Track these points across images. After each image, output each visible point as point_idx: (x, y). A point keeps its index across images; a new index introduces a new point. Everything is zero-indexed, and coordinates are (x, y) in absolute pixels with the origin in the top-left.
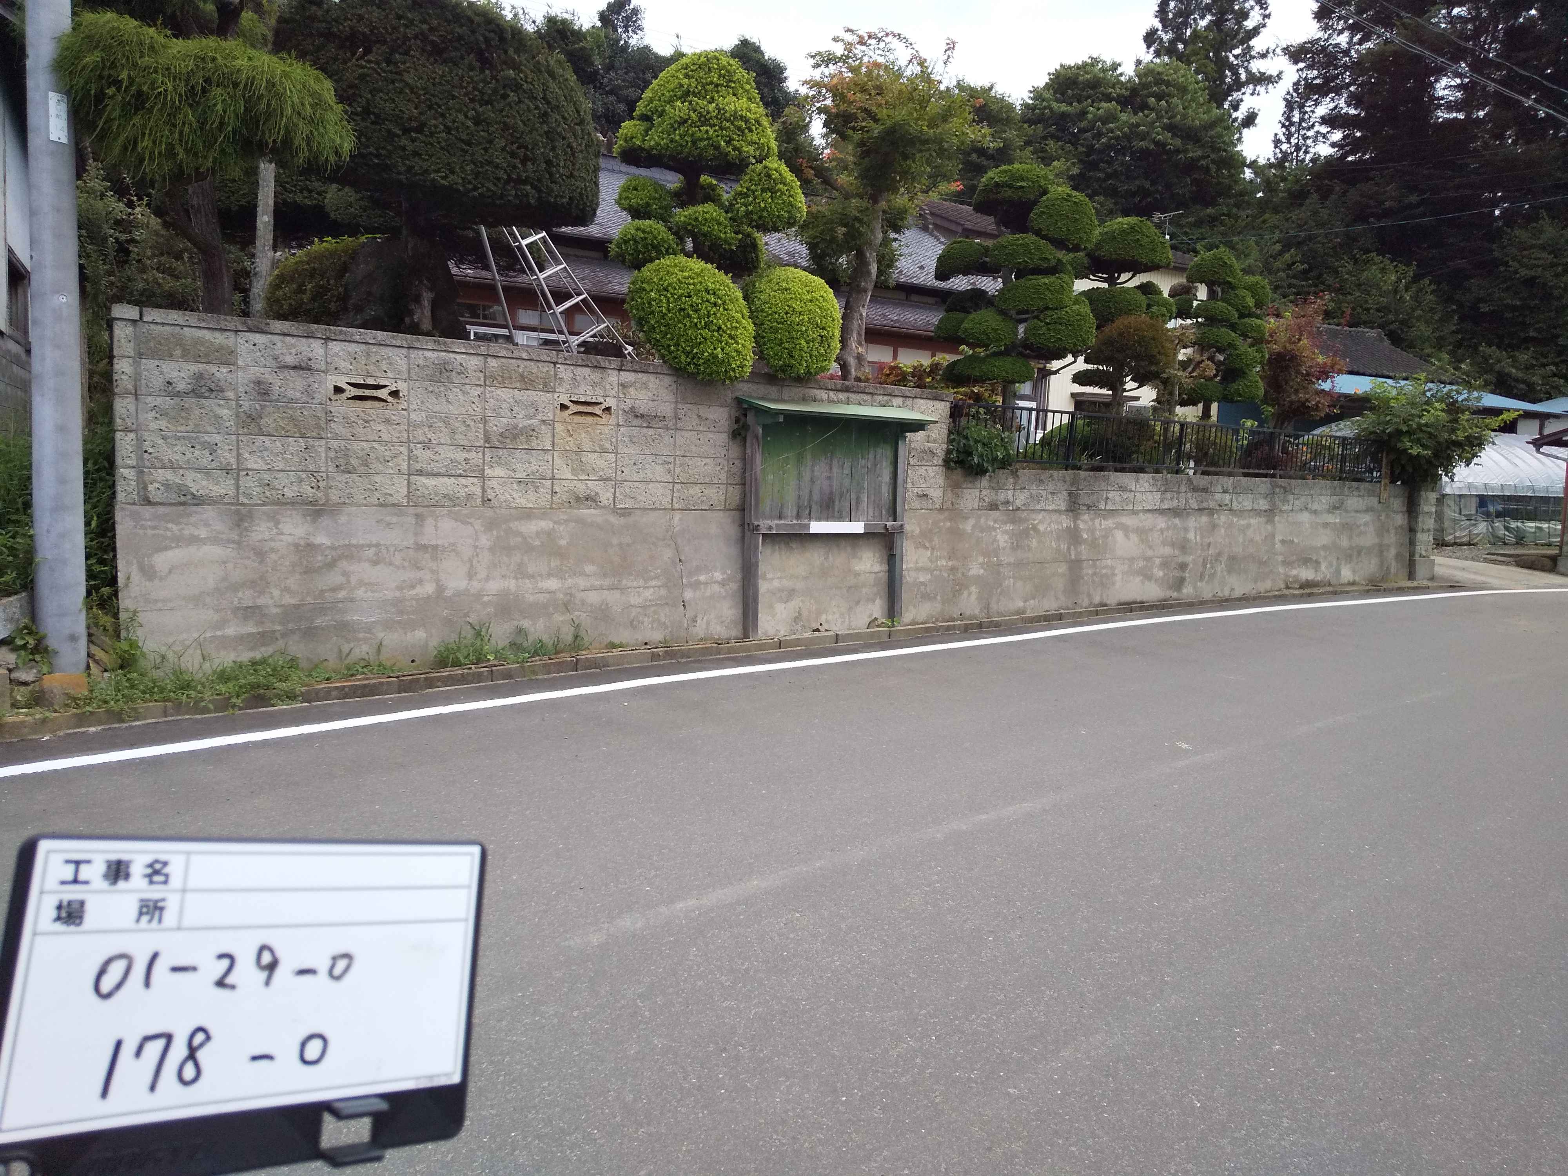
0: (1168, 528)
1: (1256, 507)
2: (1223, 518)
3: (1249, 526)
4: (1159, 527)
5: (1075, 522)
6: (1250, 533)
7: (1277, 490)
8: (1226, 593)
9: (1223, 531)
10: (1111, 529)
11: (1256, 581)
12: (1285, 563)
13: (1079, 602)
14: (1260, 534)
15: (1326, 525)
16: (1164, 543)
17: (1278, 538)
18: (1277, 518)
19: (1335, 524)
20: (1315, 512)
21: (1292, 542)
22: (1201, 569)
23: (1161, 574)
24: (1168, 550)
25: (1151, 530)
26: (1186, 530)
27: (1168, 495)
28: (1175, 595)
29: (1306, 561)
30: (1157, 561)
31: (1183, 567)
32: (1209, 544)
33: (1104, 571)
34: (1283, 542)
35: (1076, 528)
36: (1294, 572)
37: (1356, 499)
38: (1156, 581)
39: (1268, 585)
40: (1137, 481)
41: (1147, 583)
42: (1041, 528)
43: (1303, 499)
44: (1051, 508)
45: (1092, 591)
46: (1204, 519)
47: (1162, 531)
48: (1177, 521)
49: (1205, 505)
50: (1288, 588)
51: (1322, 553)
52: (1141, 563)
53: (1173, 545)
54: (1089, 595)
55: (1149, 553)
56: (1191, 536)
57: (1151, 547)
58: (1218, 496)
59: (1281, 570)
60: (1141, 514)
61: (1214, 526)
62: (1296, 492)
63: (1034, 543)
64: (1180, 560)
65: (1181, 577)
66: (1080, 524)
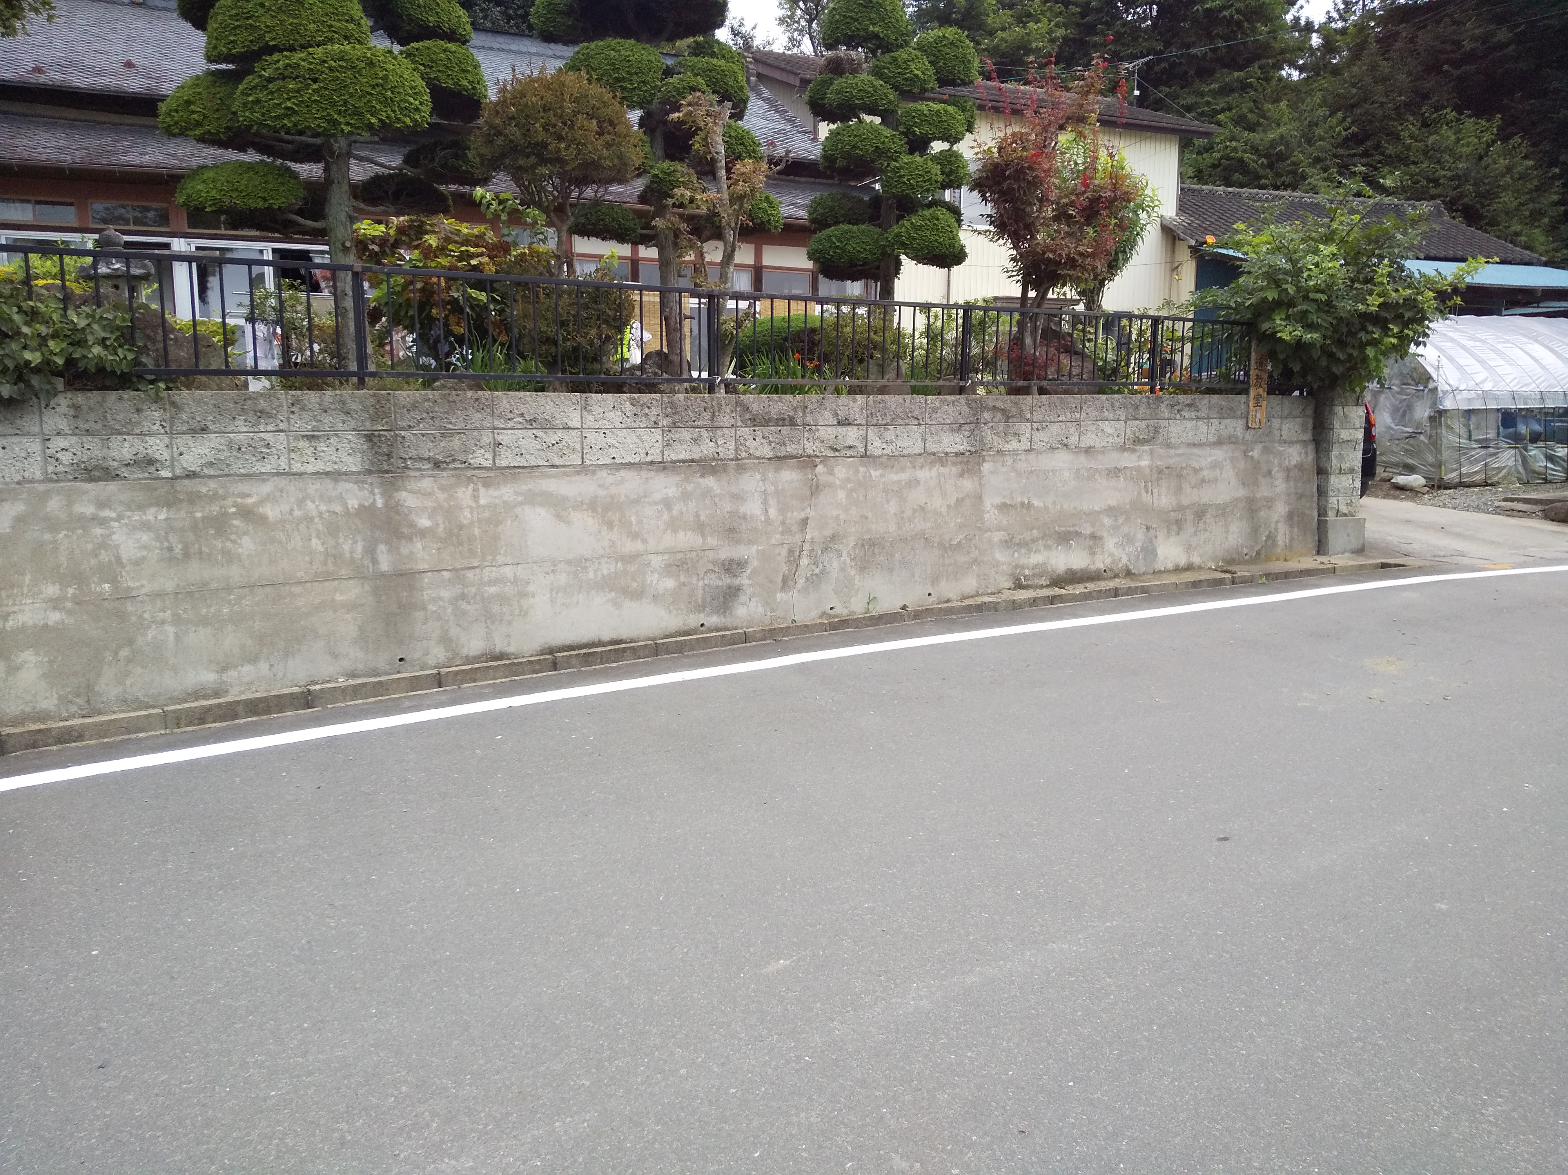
0: (686, 496)
1: (932, 447)
2: (841, 472)
4: (658, 496)
5: (387, 496)
6: (917, 496)
7: (986, 415)
8: (857, 606)
9: (841, 495)
10: (509, 507)
11: (935, 580)
13: (414, 654)
15: (1115, 472)
16: (673, 525)
17: (990, 501)
18: (987, 467)
19: (1138, 469)
20: (1089, 451)
22: (784, 569)
23: (670, 583)
24: (686, 539)
25: (637, 501)
26: (737, 497)
27: (686, 434)
28: (713, 620)
29: (1064, 538)
30: (657, 561)
31: (732, 567)
32: (805, 522)
33: (493, 590)
34: (1004, 507)
35: (394, 509)
37: (1189, 424)
38: (656, 598)
39: (969, 584)
40: (585, 408)
41: (628, 604)
42: (271, 512)
43: (1055, 429)
44: (310, 469)
45: (454, 632)
46: (789, 476)
47: (667, 504)
48: (710, 482)
49: (790, 449)
50: (1019, 586)
52: (607, 568)
53: (700, 528)
54: (445, 640)
55: (629, 546)
56: (753, 508)
57: (635, 536)
58: (827, 433)
60: (604, 473)
61: (815, 489)
62: (1038, 416)
63: (247, 545)
64: (726, 553)
65: (730, 587)
66: (408, 499)
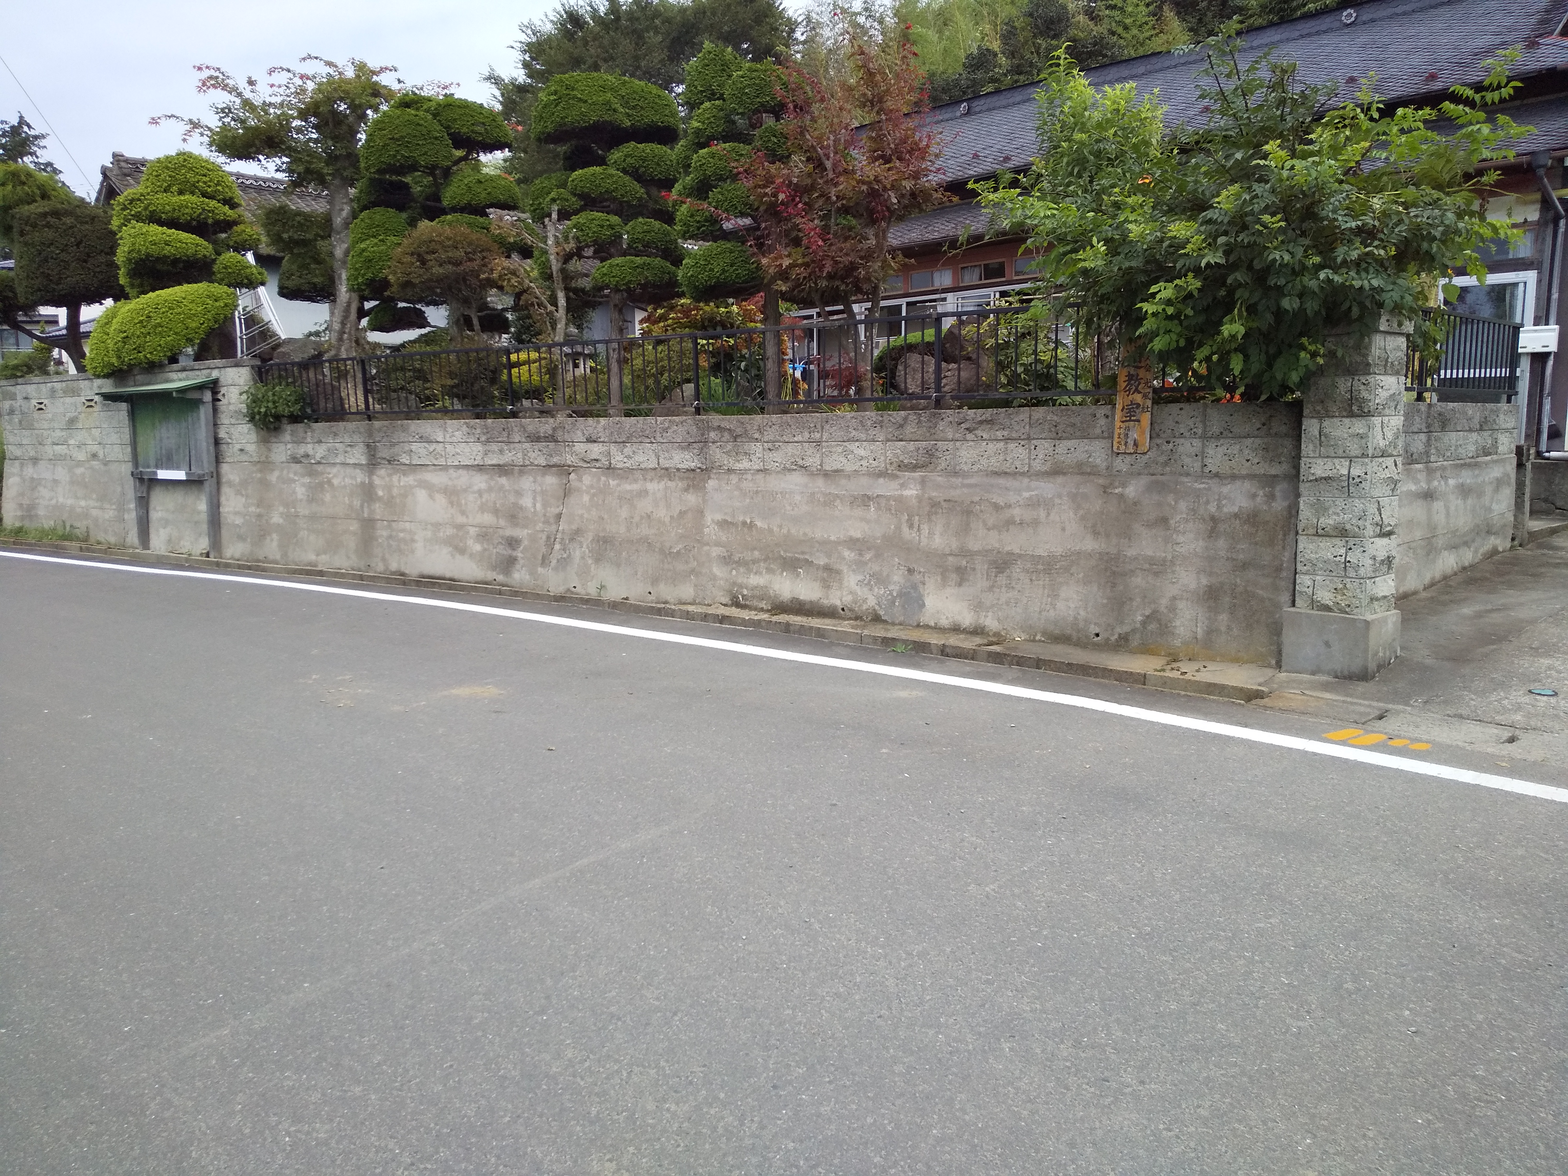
0: (490, 489)
1: (665, 463)
2: (587, 480)
3: (643, 493)
4: (476, 488)
5: (370, 477)
7: (712, 435)
8: (592, 590)
9: (586, 498)
10: (412, 487)
11: (655, 581)
12: (727, 560)
13: (372, 565)
14: (668, 506)
15: (865, 500)
16: (482, 509)
17: (711, 517)
18: (711, 484)
19: (900, 499)
20: (828, 475)
21: (751, 526)
22: (544, 549)
23: (478, 547)
24: (488, 519)
25: (465, 491)
26: (519, 493)
27: (494, 447)
28: (501, 578)
29: (792, 565)
30: (473, 531)
31: (512, 543)
32: (559, 516)
33: (402, 535)
34: (724, 524)
35: (371, 484)
36: (755, 580)
38: (471, 556)
39: (687, 591)
40: (445, 430)
41: (458, 556)
42: (336, 482)
44: (351, 462)
45: (387, 556)
46: (551, 481)
47: (480, 493)
48: (503, 480)
49: (555, 460)
51: (847, 554)
52: (450, 531)
53: (496, 512)
54: (384, 560)
55: (461, 519)
56: (526, 502)
57: (463, 513)
58: (580, 448)
59: (718, 571)
60: (451, 471)
61: (566, 492)
64: (509, 532)
65: (510, 556)
66: (377, 481)
